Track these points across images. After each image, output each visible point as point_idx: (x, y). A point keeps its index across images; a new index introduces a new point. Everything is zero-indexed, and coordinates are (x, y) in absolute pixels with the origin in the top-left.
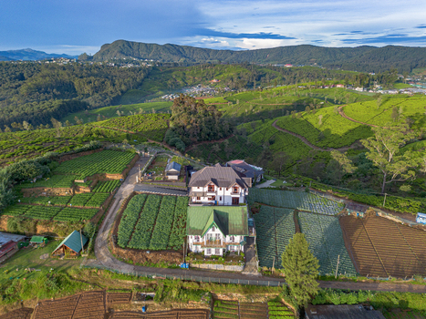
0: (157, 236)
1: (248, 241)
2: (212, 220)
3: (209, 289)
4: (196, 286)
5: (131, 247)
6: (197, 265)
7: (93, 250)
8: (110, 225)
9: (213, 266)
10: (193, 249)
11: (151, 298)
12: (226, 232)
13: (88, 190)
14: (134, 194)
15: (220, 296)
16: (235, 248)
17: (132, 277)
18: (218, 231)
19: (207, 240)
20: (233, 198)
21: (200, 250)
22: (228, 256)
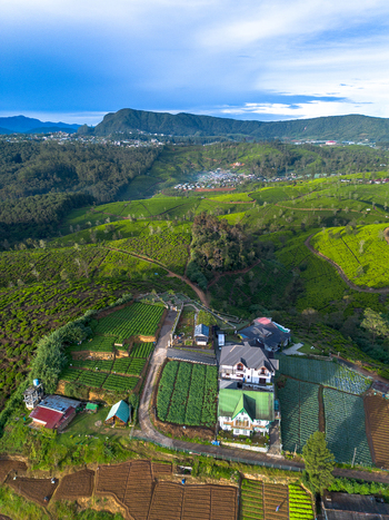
0: (191, 411)
1: (273, 424)
2: (241, 405)
3: (237, 468)
4: (226, 465)
5: (169, 420)
6: (227, 444)
7: (138, 422)
8: (150, 396)
9: (239, 446)
10: (224, 427)
11: (188, 472)
12: (253, 416)
13: (127, 355)
14: (167, 360)
15: (247, 476)
16: (261, 430)
17: (172, 452)
18: (246, 415)
19: (233, 416)
20: (260, 379)
21: (229, 429)
22: (255, 438)
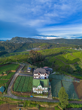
0: (24, 88)
1: (49, 89)
2: (39, 83)
3: (38, 103)
4: (35, 103)
5: (17, 91)
6: (35, 96)
7: (7, 92)
8: (12, 85)
9: (39, 97)
10: (34, 91)
11: (22, 106)
12: (43, 87)
13: (6, 75)
14: (19, 76)
15: (41, 105)
16: (45, 91)
17: (17, 100)
18: (41, 86)
19: (38, 89)
20: (45, 77)
21: (36, 92)
22: (44, 94)
